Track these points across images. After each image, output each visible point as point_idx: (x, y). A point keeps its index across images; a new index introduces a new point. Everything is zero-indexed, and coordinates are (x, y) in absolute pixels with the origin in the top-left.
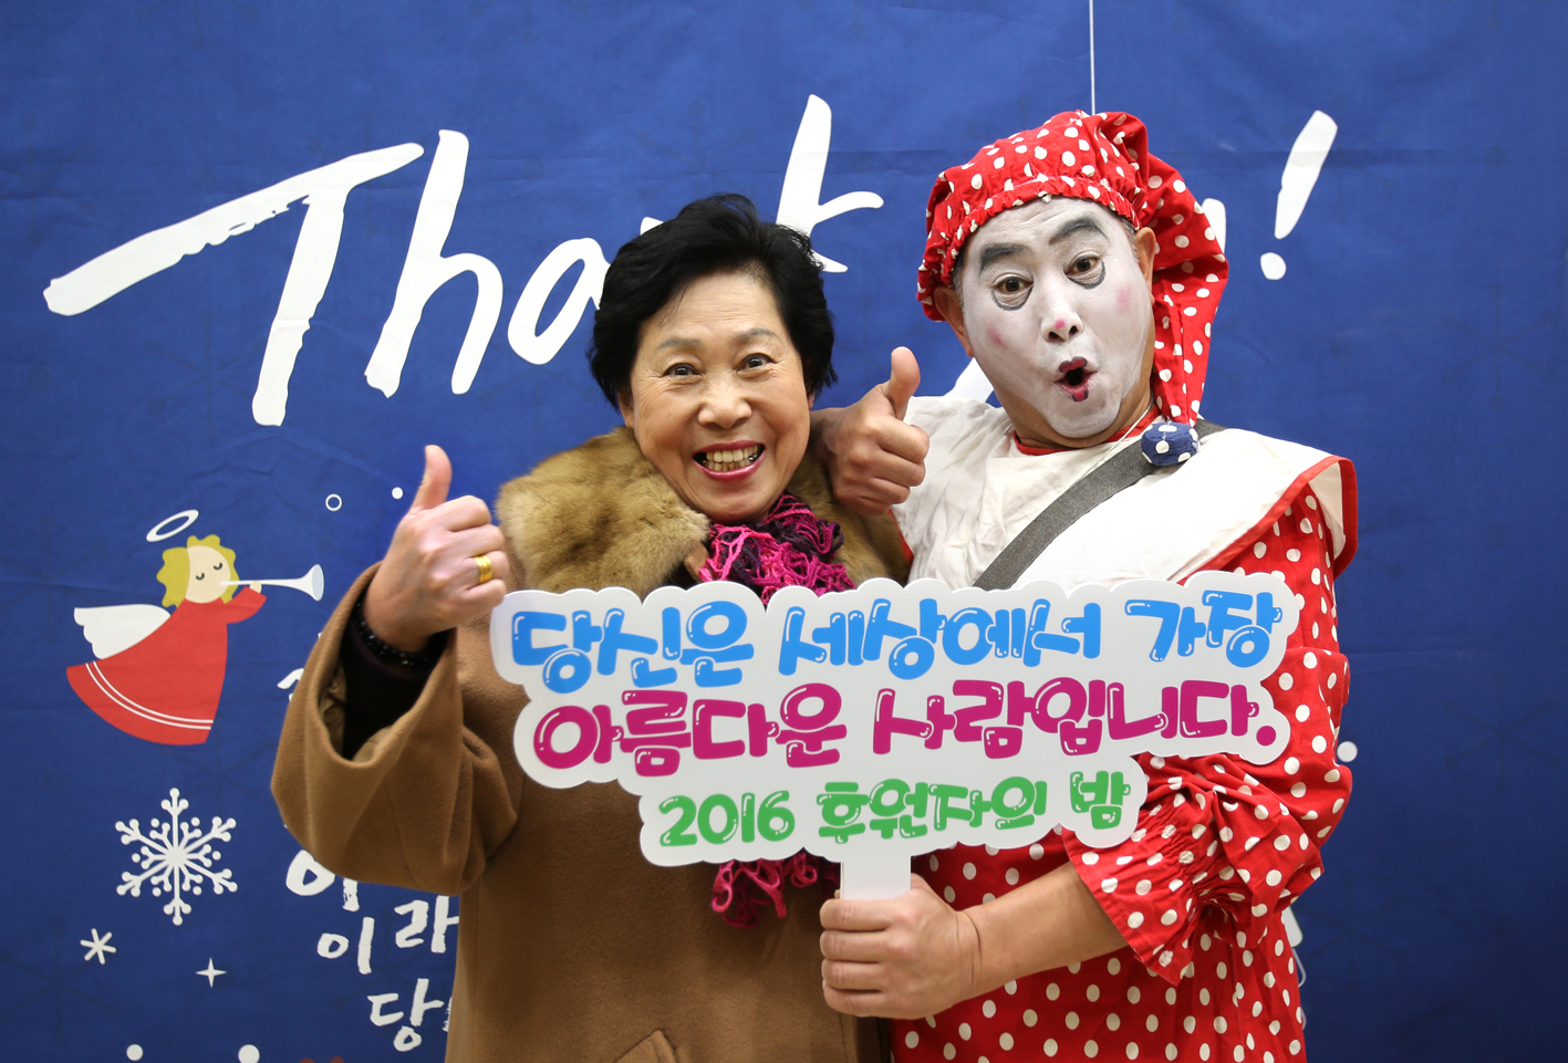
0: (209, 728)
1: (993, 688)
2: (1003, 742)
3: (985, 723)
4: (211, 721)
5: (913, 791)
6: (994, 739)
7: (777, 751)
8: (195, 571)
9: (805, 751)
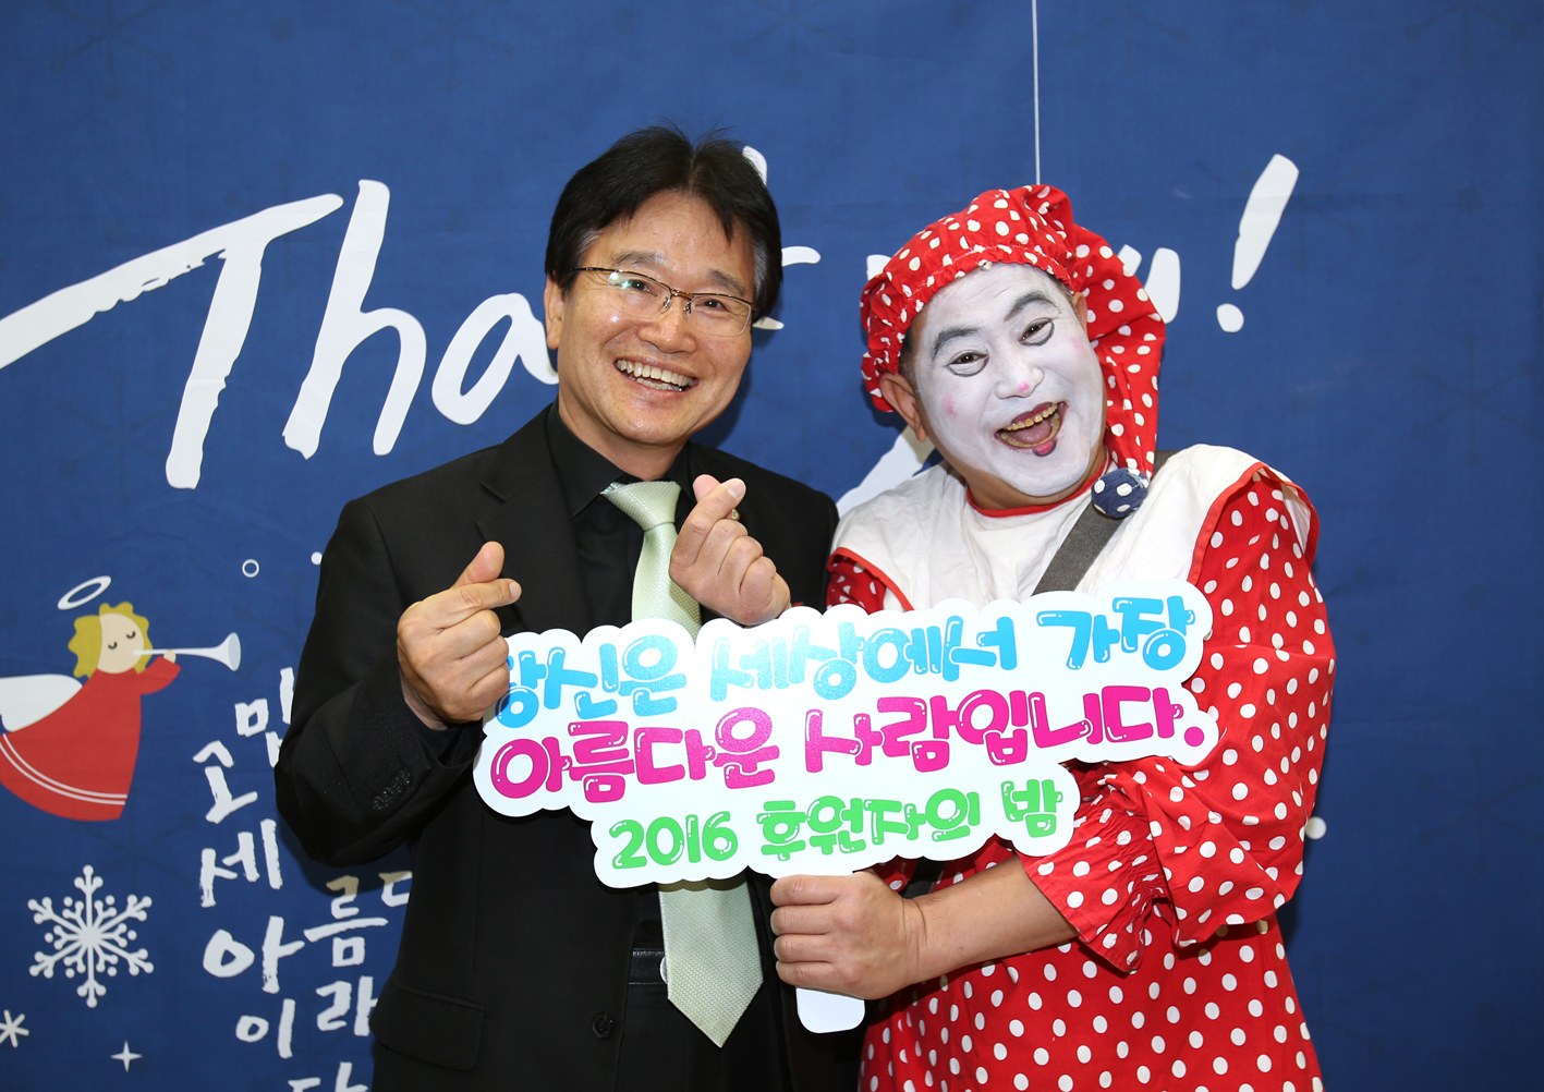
0: (123, 803)
1: (916, 703)
2: (931, 755)
3: (912, 738)
4: (125, 796)
5: (848, 807)
6: (922, 752)
7: (715, 774)
9: (742, 772)
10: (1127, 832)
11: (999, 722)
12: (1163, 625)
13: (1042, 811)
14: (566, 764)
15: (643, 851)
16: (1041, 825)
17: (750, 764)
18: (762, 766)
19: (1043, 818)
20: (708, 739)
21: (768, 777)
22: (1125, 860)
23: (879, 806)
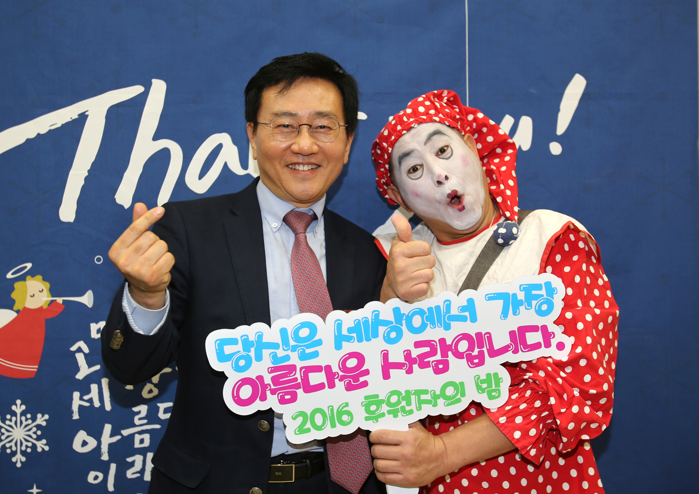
0: (36, 370)
1: (432, 343)
2: (441, 366)
3: (431, 359)
4: (37, 367)
5: (404, 394)
6: (437, 365)
7: (340, 385)
8: (30, 293)
9: (352, 383)
10: (539, 401)
11: (471, 348)
12: (543, 296)
13: (494, 387)
14: (268, 387)
15: (308, 425)
16: (494, 394)
17: (356, 378)
18: (362, 379)
19: (494, 391)
20: (335, 369)
21: (365, 384)
22: (538, 414)
23: (418, 393)
